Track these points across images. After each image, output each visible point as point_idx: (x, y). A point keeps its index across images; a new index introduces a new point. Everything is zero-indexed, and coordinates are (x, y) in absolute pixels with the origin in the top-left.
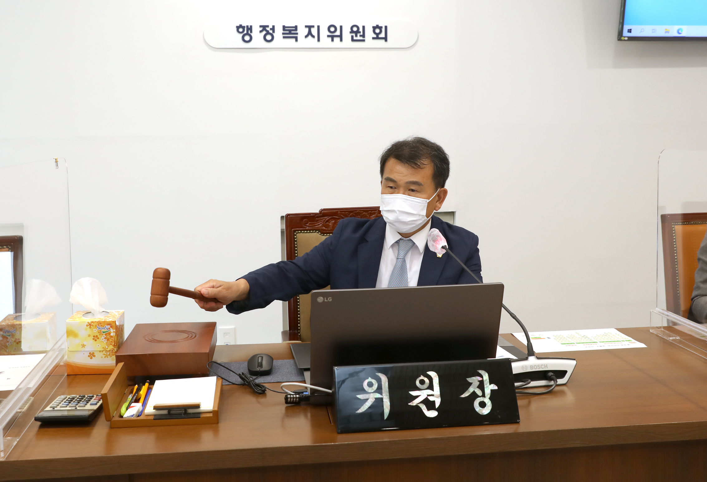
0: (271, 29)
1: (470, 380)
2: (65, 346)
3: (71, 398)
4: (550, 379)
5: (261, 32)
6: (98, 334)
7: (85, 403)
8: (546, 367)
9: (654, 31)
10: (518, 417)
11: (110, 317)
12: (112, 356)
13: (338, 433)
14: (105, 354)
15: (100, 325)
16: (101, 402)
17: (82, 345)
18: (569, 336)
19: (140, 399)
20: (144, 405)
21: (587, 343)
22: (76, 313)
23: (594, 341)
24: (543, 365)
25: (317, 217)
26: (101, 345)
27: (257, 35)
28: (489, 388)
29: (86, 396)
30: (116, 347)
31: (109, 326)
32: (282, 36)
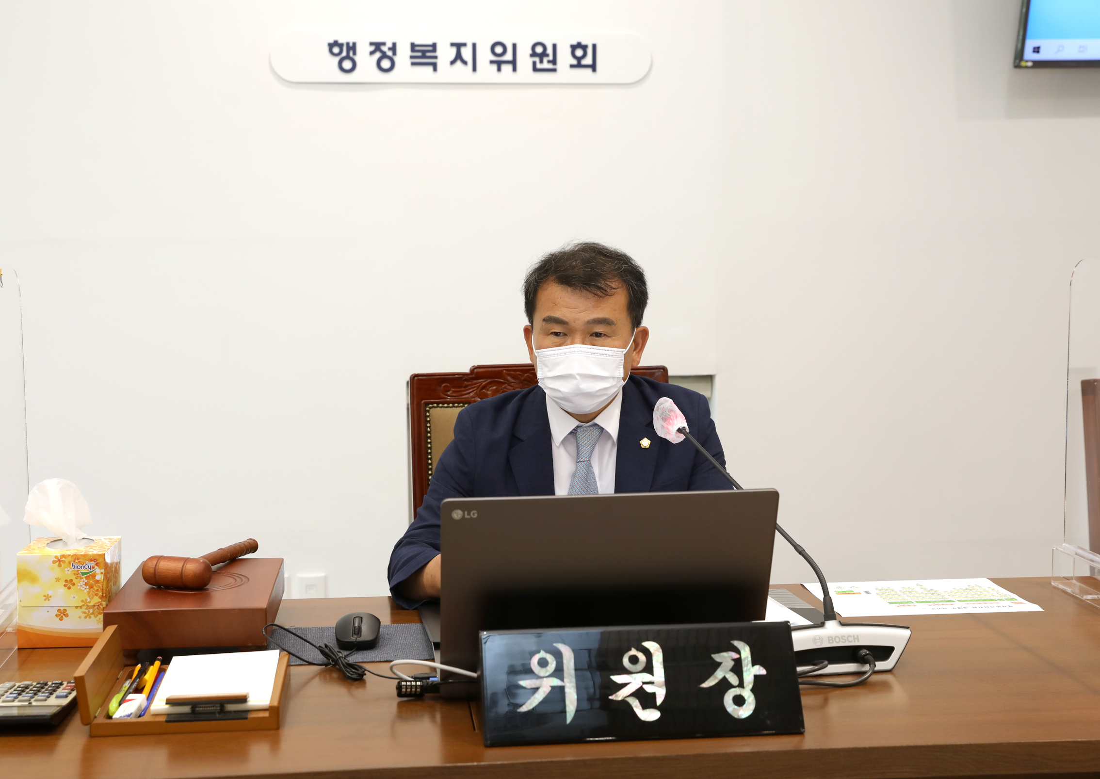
0: (389, 49)
1: (717, 657)
2: (14, 600)
3: (22, 686)
4: (863, 661)
5: (372, 53)
6: (73, 578)
7: (47, 694)
8: (856, 640)
9: (1082, 48)
10: (801, 724)
11: (95, 548)
12: (97, 616)
13: (488, 746)
14: (84, 613)
15: (77, 561)
16: (74, 694)
17: (44, 596)
18: (904, 590)
19: (143, 688)
20: (150, 697)
21: (935, 602)
22: (34, 542)
23: (949, 600)
24: (851, 636)
25: (466, 380)
26: (80, 594)
27: (365, 59)
28: (751, 671)
29: (50, 683)
30: (104, 600)
31: (93, 564)
32: (409, 61)
